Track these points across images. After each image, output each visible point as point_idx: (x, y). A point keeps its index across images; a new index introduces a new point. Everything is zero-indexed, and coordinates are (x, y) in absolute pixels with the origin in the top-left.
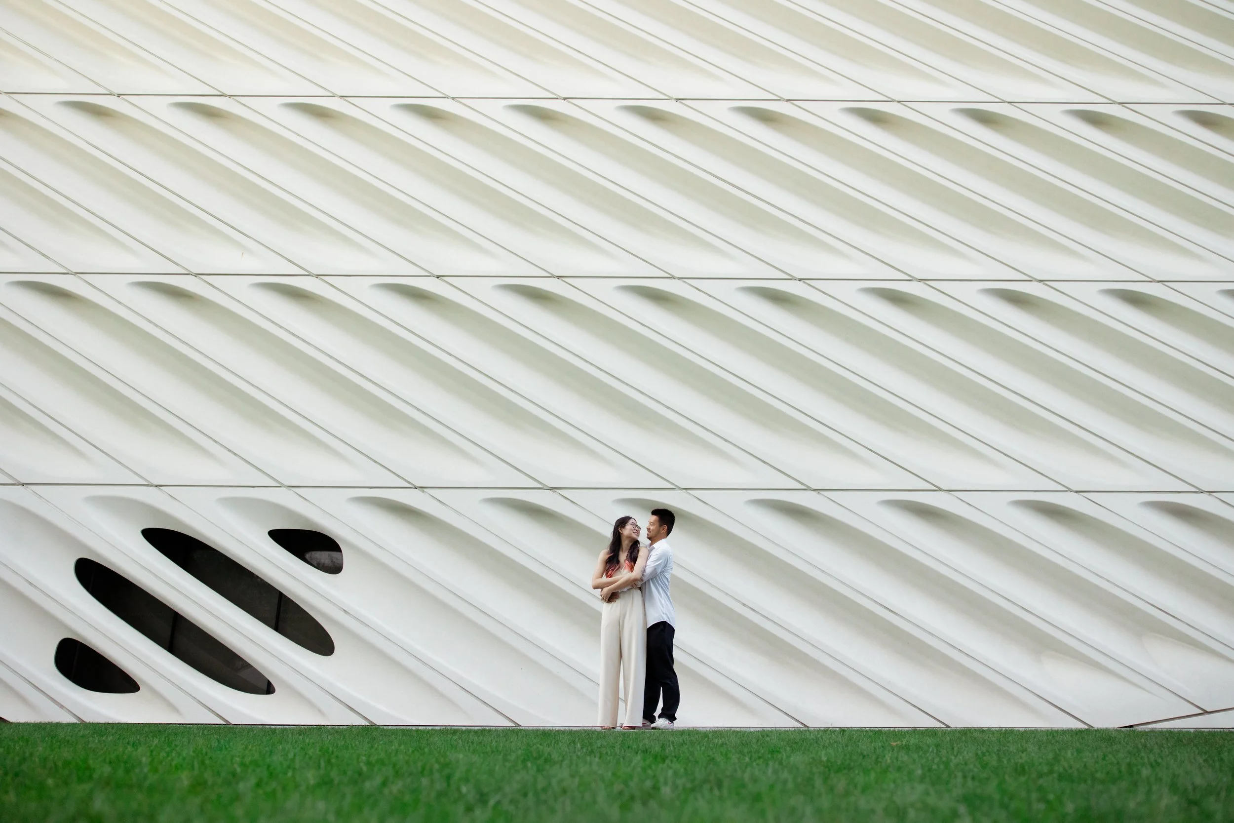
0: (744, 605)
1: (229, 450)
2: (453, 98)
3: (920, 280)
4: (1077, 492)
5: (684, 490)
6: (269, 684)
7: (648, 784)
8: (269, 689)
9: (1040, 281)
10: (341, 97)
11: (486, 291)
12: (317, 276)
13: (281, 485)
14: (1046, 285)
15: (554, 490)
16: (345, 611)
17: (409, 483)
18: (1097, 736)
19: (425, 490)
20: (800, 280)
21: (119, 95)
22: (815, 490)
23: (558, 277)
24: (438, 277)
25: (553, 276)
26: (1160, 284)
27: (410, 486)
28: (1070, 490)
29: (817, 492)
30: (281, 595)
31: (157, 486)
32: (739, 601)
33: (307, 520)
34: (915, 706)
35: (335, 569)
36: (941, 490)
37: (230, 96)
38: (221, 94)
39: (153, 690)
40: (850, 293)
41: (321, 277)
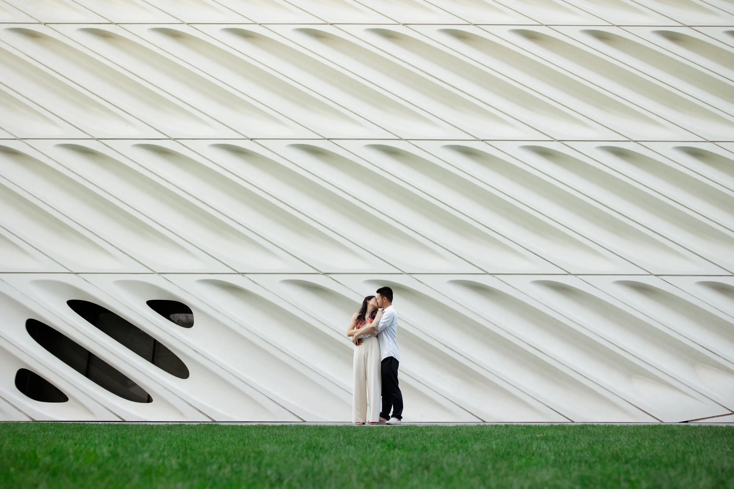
0: (446, 346)
1: (121, 251)
2: (260, 24)
3: (559, 141)
4: (656, 275)
5: (409, 275)
6: (149, 396)
7: (384, 468)
8: (149, 399)
9: (635, 141)
10: (188, 24)
11: (281, 148)
12: (175, 139)
13: (154, 273)
14: (639, 144)
15: (326, 275)
16: (195, 351)
17: (235, 270)
18: (665, 429)
19: (245, 275)
20: (482, 141)
21: (45, 24)
22: (491, 274)
23: (328, 139)
24: (251, 140)
25: (325, 139)
26: (712, 143)
27: (235, 272)
28: (652, 274)
29: (492, 275)
30: (155, 341)
31: (76, 273)
32: (443, 344)
33: (171, 294)
34: (552, 409)
35: (189, 324)
36: (570, 274)
37: (116, 24)
38: (111, 22)
39: (76, 400)
40: (513, 149)
41: (177, 140)
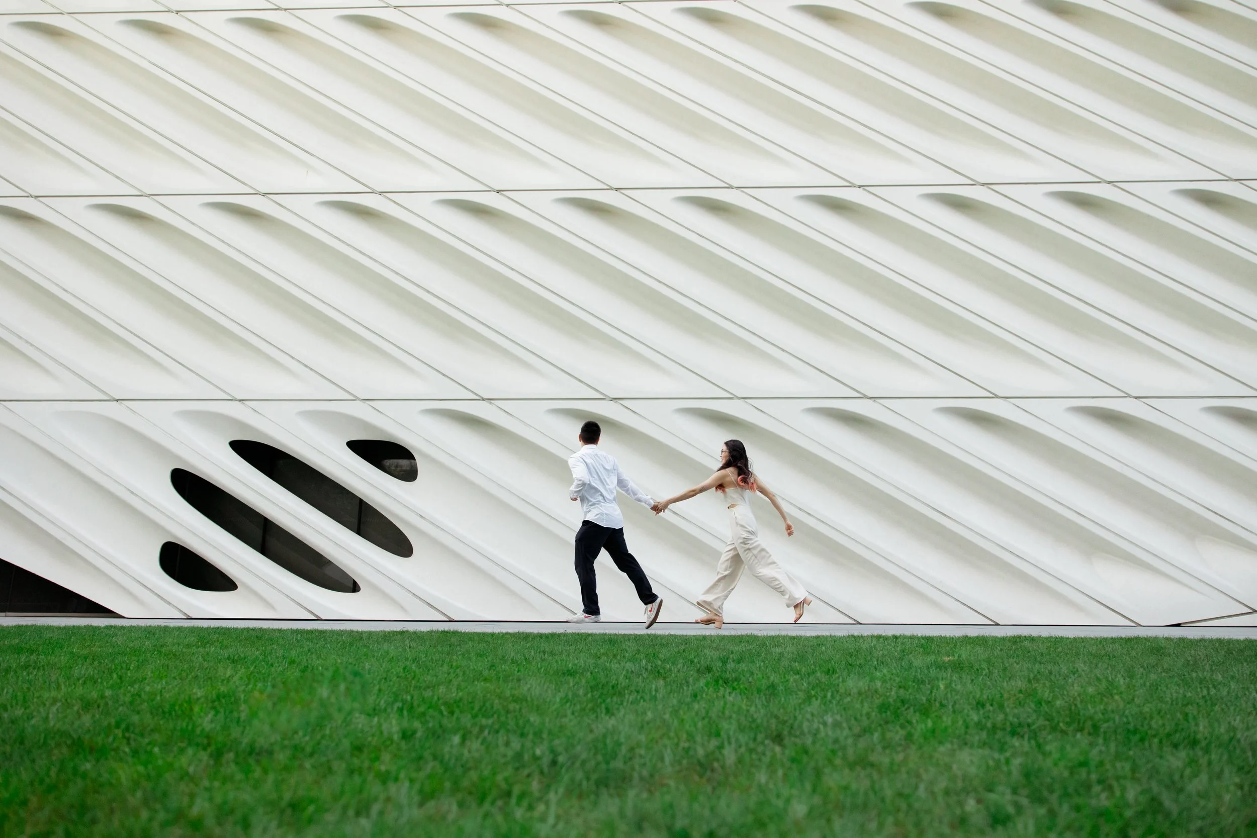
0: (800, 509)
1: (306, 366)
2: (508, 5)
3: (983, 184)
4: (1136, 398)
5: (742, 400)
6: (355, 583)
8: (354, 587)
9: (1110, 182)
10: (396, 7)
11: (545, 204)
12: (381, 193)
13: (356, 399)
14: (1116, 186)
15: (616, 400)
16: (421, 517)
17: (477, 395)
18: (1147, 646)
19: (492, 402)
20: (860, 187)
21: (177, 12)
22: (871, 398)
23: (617, 189)
24: (498, 192)
25: (611, 189)
26: (1237, 183)
27: (478, 398)
28: (1129, 396)
29: (873, 399)
30: (361, 502)
31: (240, 401)
32: (795, 505)
33: (382, 431)
34: (965, 605)
35: (410, 475)
36: (997, 397)
37: (286, 10)
38: (277, 7)
39: (248, 588)
40: (910, 199)
41: (385, 194)
